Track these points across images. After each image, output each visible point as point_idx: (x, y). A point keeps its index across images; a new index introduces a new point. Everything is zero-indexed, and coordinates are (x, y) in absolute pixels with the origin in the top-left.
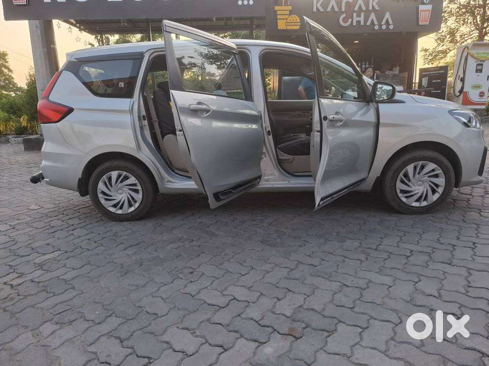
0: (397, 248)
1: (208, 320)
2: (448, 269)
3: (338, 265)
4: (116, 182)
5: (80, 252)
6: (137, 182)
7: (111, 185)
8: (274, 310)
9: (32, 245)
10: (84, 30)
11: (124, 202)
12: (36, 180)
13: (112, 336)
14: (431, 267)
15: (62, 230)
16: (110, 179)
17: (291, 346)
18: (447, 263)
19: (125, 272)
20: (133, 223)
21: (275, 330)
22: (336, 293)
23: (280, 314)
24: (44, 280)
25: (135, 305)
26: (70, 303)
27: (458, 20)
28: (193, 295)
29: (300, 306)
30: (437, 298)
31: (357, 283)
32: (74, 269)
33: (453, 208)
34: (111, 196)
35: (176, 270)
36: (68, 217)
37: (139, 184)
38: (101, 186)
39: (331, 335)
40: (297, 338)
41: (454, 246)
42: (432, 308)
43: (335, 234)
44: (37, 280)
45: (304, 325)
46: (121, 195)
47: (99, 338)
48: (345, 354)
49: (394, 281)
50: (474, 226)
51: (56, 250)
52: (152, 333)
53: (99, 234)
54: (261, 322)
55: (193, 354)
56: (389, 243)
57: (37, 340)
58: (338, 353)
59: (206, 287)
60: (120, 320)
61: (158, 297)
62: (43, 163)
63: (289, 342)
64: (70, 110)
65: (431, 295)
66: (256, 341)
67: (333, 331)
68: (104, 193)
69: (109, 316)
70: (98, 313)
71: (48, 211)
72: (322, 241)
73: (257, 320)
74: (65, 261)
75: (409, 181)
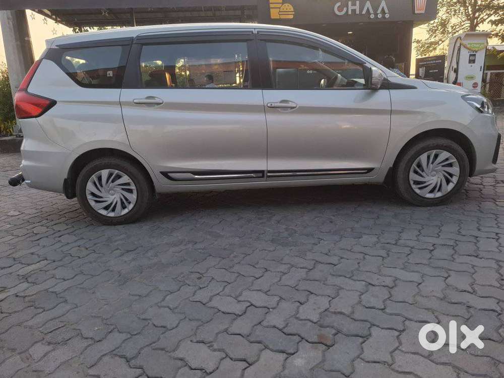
0: (417, 242)
1: (226, 331)
2: (476, 261)
3: (358, 263)
4: (107, 182)
5: (70, 261)
6: (130, 181)
7: (101, 186)
8: (297, 316)
9: (14, 255)
10: (61, 22)
11: (116, 203)
12: (15, 182)
13: (116, 355)
14: (458, 260)
15: (47, 237)
16: (100, 178)
17: (324, 356)
18: (474, 256)
19: (123, 280)
20: (127, 227)
21: (303, 338)
22: (363, 294)
23: (305, 320)
24: (31, 294)
25: (139, 318)
26: (62, 319)
27: (448, 11)
28: (204, 303)
29: (326, 310)
30: (472, 294)
31: (384, 282)
32: (64, 280)
33: (466, 199)
34: (102, 197)
35: (182, 276)
36: (53, 223)
37: (132, 184)
38: (90, 187)
39: (365, 341)
40: (329, 347)
41: (477, 237)
42: (469, 304)
43: (350, 230)
44: (22, 294)
45: (334, 331)
46: (113, 196)
47: (100, 359)
48: (385, 362)
49: (422, 277)
50: (492, 216)
51: (42, 259)
52: (163, 349)
53: (90, 240)
54: (285, 330)
55: (214, 371)
56: (408, 237)
57: (27, 365)
58: (378, 360)
59: (218, 294)
60: (124, 336)
61: (165, 307)
62: (22, 162)
63: (320, 352)
64: (53, 103)
65: (465, 291)
66: (283, 352)
67: (367, 336)
68: (93, 194)
69: (110, 332)
70: (96, 328)
71: (31, 216)
72: (336, 238)
73: (281, 327)
74: (53, 272)
75: (423, 171)
